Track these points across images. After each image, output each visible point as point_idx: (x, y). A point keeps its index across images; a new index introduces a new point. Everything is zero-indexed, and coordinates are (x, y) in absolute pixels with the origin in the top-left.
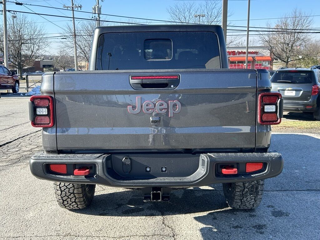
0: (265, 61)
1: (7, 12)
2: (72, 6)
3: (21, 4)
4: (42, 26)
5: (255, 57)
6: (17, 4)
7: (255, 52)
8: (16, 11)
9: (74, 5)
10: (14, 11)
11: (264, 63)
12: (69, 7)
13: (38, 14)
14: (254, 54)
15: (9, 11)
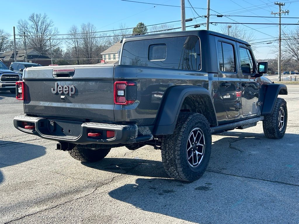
1: (210, 24)
2: (279, 12)
3: (221, 16)
4: (251, 33)
6: (218, 16)
8: (217, 23)
9: (281, 11)
10: (215, 23)
12: (276, 13)
13: (241, 23)
15: (211, 23)
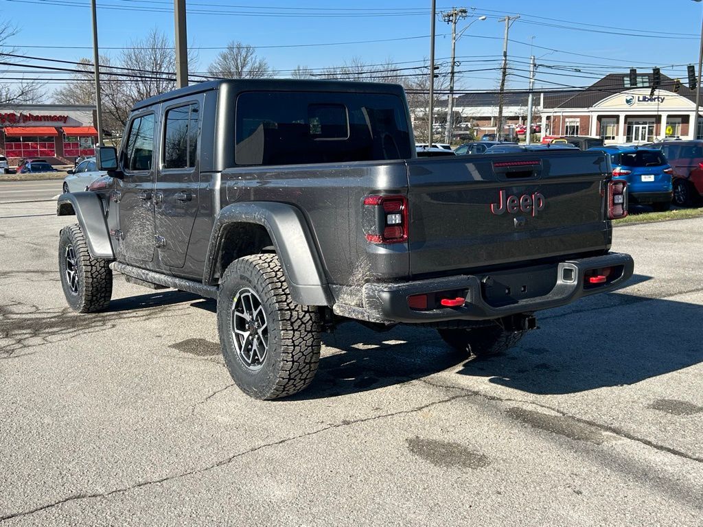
0: (84, 137)
5: (61, 128)
7: (60, 116)
11: (83, 140)
14: (59, 122)
